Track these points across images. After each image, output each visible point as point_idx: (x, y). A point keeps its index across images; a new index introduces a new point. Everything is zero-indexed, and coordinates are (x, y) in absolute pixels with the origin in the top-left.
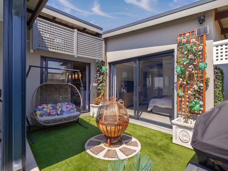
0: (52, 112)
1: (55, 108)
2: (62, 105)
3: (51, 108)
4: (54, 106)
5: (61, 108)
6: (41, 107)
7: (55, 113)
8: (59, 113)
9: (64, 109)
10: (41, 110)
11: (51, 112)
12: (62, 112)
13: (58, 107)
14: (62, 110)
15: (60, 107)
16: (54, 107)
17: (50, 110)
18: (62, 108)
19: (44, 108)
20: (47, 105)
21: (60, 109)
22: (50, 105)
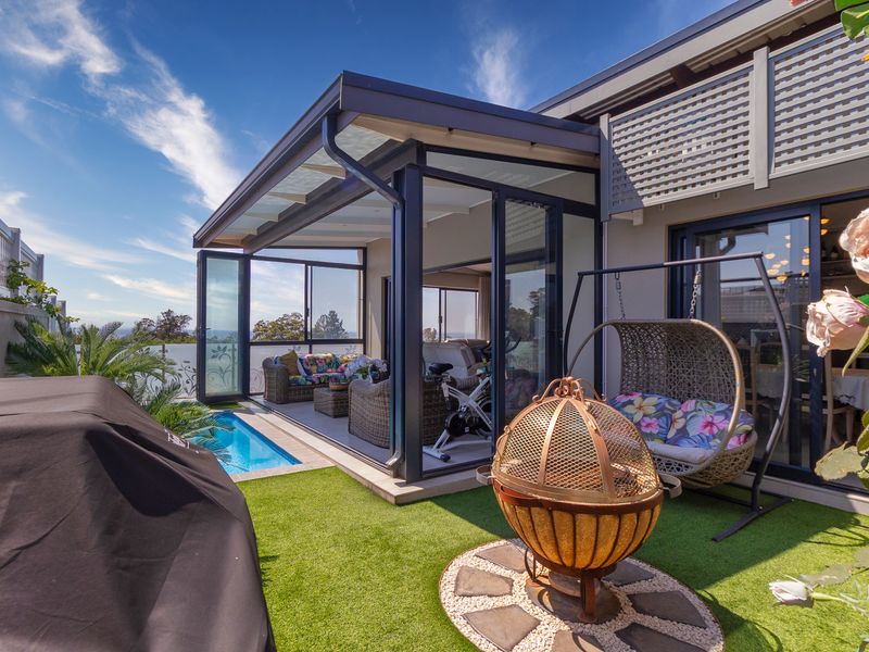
0: (648, 425)
1: (665, 415)
2: (695, 410)
3: (652, 410)
4: (667, 406)
5: (687, 421)
6: (624, 399)
7: (655, 432)
8: (671, 434)
9: (694, 429)
10: (618, 409)
11: (643, 424)
12: (683, 433)
13: (679, 414)
14: (685, 426)
15: (686, 414)
16: (664, 408)
17: (645, 415)
18: (692, 421)
19: (631, 402)
20: (644, 398)
21: (679, 424)
22: (653, 400)
